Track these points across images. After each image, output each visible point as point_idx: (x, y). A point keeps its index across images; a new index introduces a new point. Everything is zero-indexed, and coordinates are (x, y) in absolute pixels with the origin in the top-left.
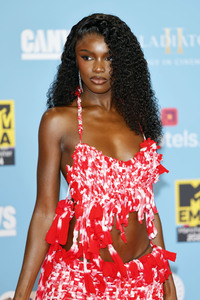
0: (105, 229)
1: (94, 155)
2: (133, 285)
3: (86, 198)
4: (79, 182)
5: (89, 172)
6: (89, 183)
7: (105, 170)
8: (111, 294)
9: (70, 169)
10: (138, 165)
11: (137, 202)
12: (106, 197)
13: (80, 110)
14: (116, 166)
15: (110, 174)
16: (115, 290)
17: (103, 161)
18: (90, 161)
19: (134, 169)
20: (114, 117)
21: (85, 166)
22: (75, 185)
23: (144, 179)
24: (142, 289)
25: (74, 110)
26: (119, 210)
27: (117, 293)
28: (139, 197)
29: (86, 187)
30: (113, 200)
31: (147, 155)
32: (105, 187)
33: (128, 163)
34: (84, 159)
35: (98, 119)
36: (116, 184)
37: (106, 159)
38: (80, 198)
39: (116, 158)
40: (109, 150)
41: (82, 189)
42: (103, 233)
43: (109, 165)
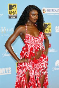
0: (33, 52)
1: (30, 36)
2: (40, 63)
3: (29, 46)
4: (27, 42)
5: (29, 40)
6: (29, 42)
7: (33, 39)
8: (36, 66)
9: (25, 40)
10: (40, 38)
11: (40, 46)
12: (33, 45)
13: (26, 26)
14: (35, 38)
15: (34, 40)
16: (36, 65)
17: (32, 37)
18: (29, 38)
19: (39, 39)
20: (34, 28)
21: (28, 39)
22: (26, 43)
23: (41, 41)
24: (42, 63)
25: (25, 26)
26: (37, 48)
27: (37, 66)
28: (40, 45)
29: (29, 43)
30: (35, 46)
31: (41, 35)
32: (33, 43)
33: (38, 38)
34: (28, 37)
35: (31, 28)
36: (35, 42)
37: (33, 37)
38: (27, 46)
39: (35, 37)
40: (33, 35)
41: (28, 44)
42: (33, 53)
43: (34, 38)
